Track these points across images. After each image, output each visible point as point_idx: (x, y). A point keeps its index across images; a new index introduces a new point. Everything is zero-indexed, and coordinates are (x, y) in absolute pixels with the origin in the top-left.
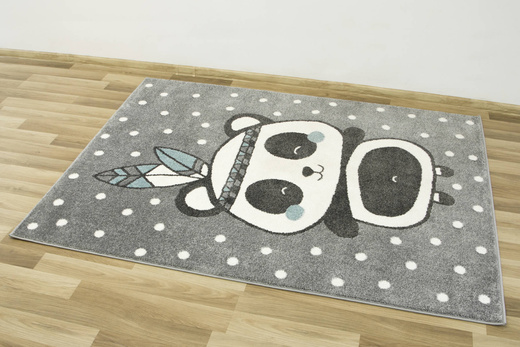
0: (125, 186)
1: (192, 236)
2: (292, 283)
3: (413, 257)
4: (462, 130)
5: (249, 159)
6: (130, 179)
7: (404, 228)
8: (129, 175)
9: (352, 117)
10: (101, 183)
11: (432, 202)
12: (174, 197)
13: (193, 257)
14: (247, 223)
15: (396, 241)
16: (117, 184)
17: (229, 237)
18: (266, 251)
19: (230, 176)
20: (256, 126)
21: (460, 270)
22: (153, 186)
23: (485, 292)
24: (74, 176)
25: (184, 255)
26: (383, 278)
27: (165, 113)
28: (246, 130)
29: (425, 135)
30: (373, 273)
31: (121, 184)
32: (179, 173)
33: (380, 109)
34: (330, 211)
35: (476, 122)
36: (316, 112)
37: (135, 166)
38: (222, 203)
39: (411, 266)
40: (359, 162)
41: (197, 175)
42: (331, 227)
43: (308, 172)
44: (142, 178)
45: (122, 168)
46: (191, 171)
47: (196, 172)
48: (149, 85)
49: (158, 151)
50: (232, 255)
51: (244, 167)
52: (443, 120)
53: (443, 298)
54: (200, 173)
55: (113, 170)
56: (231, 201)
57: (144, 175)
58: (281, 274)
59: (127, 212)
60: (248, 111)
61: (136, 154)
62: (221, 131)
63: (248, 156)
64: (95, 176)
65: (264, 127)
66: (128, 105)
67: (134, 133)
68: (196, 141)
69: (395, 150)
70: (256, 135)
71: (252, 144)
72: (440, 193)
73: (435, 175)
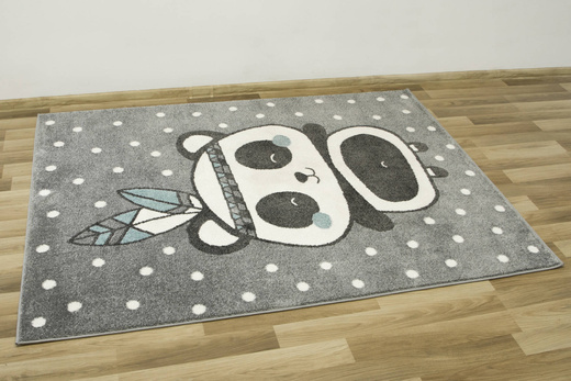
0: (118, 244)
1: (241, 274)
2: (375, 289)
3: (454, 231)
4: (404, 105)
5: (233, 179)
6: (118, 234)
7: (426, 207)
8: (112, 231)
9: (299, 114)
10: (86, 248)
11: (431, 178)
12: (187, 240)
13: (260, 295)
14: (285, 245)
15: (429, 221)
16: (107, 243)
17: (278, 263)
18: (326, 266)
19: (228, 203)
20: (211, 143)
21: (497, 231)
22: (153, 235)
23: (530, 243)
24: (43, 248)
25: (249, 297)
26: (447, 257)
27: (96, 150)
28: (204, 149)
29: (377, 117)
30: (435, 256)
31: (111, 242)
32: (170, 213)
33: (319, 101)
34: (352, 210)
35: (408, 95)
36: (260, 116)
37: (112, 218)
38: (243, 231)
39: (458, 239)
40: (341, 157)
41: (191, 210)
42: (366, 225)
43: (302, 177)
44: (131, 230)
45: (97, 224)
46: (181, 207)
47: (188, 207)
48: (50, 123)
49: (126, 195)
50: (297, 281)
51: (235, 188)
52: (380, 99)
53: (503, 259)
54: (193, 206)
55: (88, 229)
56: (250, 227)
57: (131, 225)
58: (358, 284)
59: (146, 271)
60: (190, 129)
61: (100, 204)
62: (178, 156)
63: (229, 176)
64: (71, 241)
65: (220, 142)
66: (43, 151)
67: (79, 181)
68: (160, 174)
69: (362, 137)
70: (219, 152)
71: (223, 162)
72: (432, 168)
73: (414, 152)
